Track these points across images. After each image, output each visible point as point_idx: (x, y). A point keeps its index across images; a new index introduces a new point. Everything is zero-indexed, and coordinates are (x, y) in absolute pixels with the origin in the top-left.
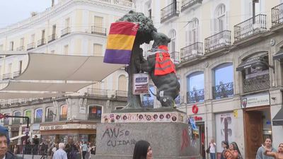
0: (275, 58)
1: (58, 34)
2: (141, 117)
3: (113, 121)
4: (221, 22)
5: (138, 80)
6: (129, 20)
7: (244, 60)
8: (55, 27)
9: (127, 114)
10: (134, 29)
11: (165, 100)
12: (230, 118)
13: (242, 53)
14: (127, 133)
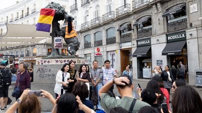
0: (134, 25)
1: (30, 12)
2: (57, 61)
3: (42, 64)
4: (110, 7)
5: (57, 40)
6: (51, 8)
7: (121, 26)
8: (28, 9)
9: (50, 60)
10: (53, 13)
11: (71, 52)
12: (114, 54)
13: (120, 23)
14: (50, 70)
